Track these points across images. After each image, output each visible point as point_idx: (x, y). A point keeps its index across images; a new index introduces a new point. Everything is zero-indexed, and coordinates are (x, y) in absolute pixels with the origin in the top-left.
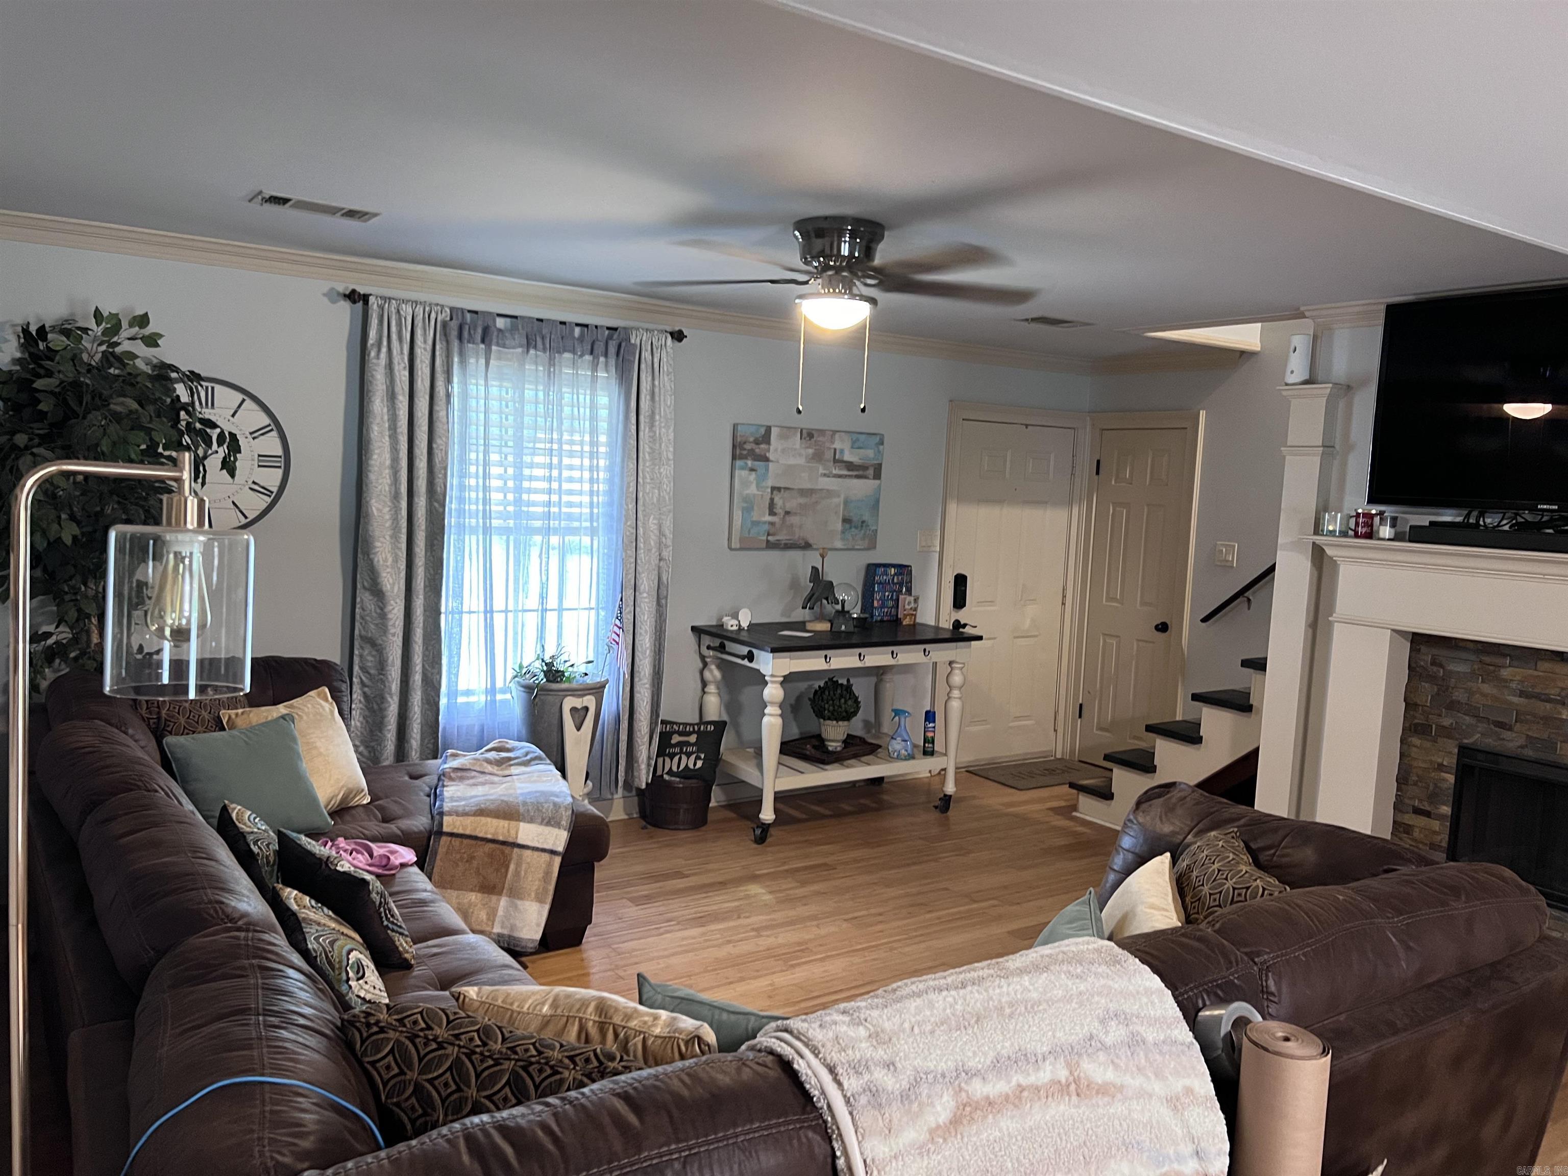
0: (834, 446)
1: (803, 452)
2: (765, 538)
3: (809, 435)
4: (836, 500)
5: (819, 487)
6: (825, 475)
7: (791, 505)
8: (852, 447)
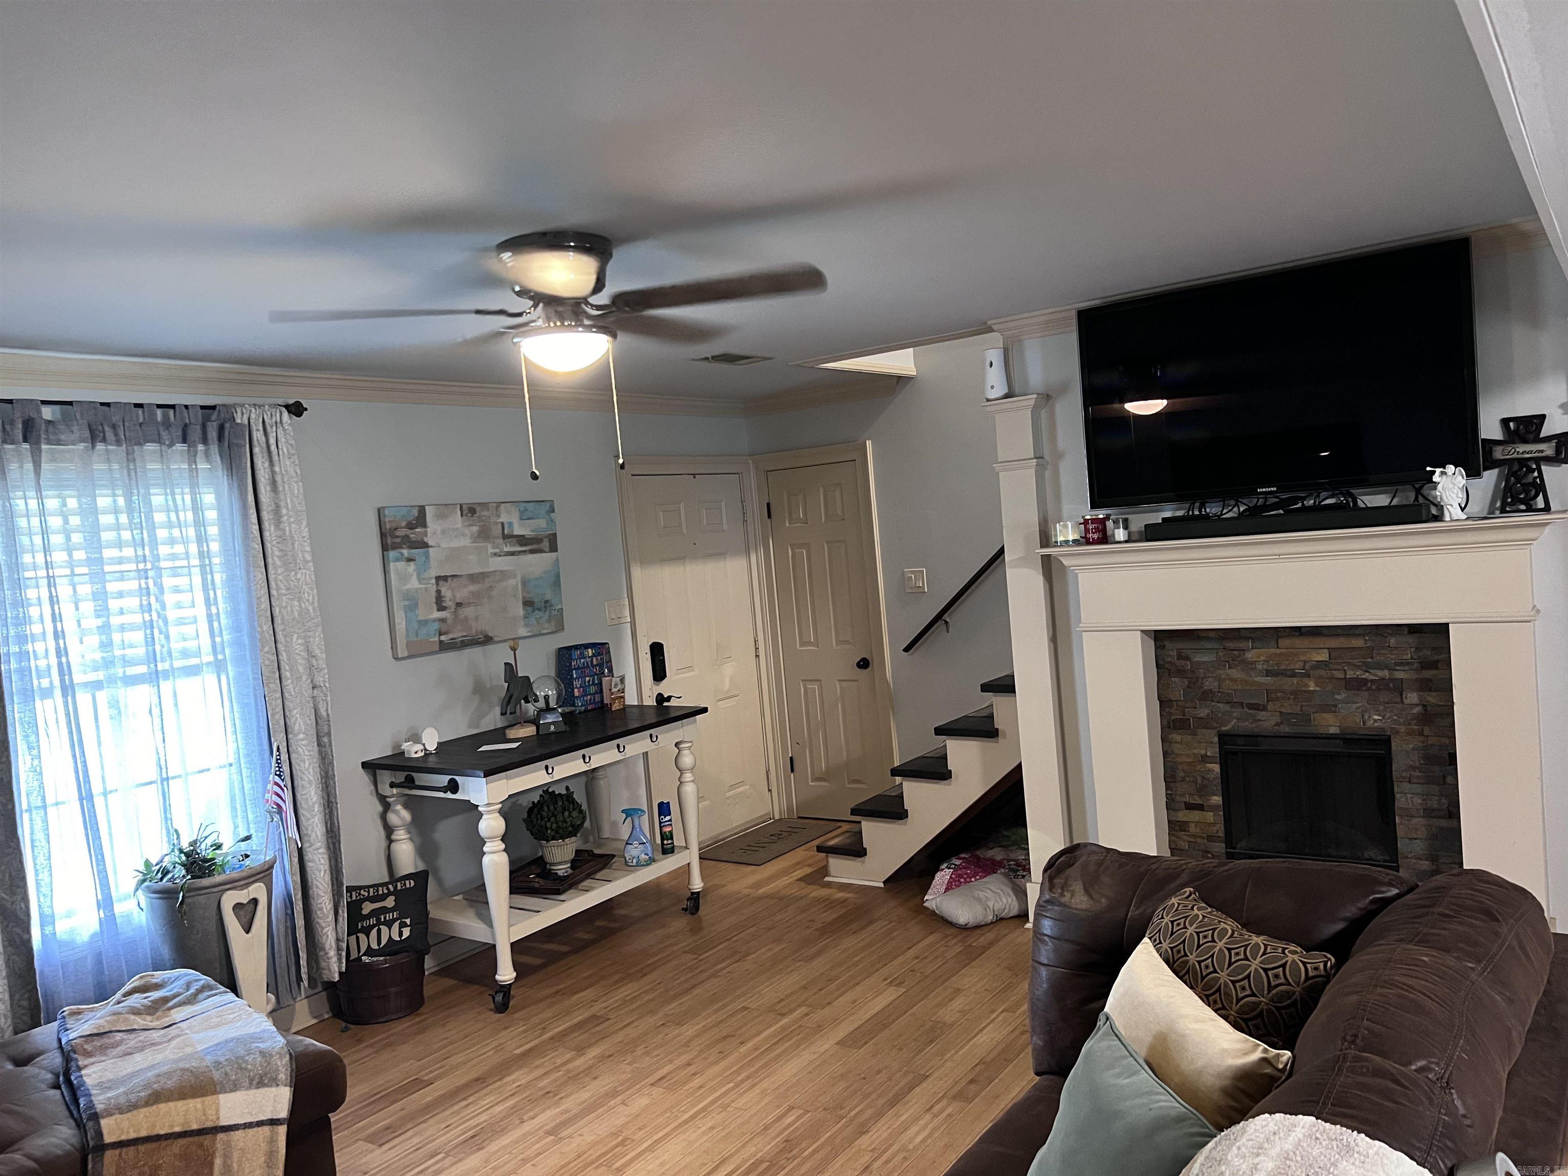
0: (501, 520)
1: (467, 531)
2: (436, 639)
3: (470, 511)
4: (512, 582)
5: (491, 569)
6: (495, 554)
7: (463, 592)
8: (521, 519)
